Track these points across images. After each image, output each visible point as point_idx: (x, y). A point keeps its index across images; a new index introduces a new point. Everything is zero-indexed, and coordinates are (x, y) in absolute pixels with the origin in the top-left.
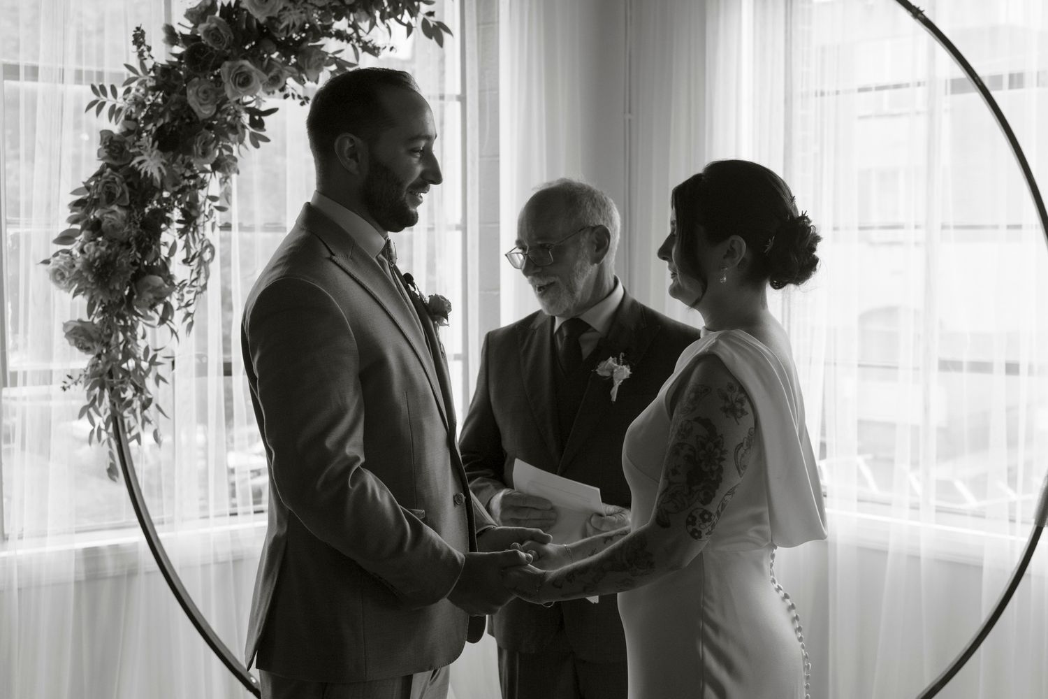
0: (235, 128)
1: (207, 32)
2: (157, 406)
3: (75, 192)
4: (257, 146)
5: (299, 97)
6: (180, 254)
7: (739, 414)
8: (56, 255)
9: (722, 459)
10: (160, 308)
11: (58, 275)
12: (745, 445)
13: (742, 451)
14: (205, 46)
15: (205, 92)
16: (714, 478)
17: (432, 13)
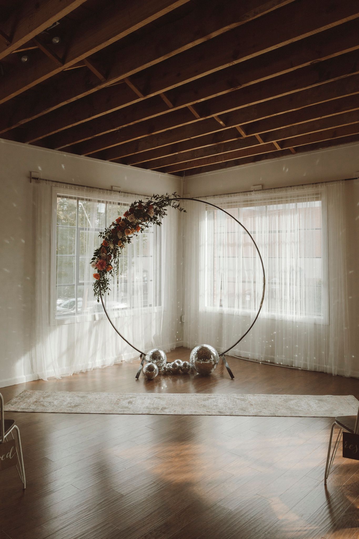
0: (125, 240)
1: (121, 224)
2: (109, 289)
3: (95, 251)
4: (129, 243)
5: (136, 235)
6: (113, 262)
8: (92, 262)
10: (110, 271)
11: (93, 265)
14: (121, 226)
15: (121, 234)
17: (158, 221)
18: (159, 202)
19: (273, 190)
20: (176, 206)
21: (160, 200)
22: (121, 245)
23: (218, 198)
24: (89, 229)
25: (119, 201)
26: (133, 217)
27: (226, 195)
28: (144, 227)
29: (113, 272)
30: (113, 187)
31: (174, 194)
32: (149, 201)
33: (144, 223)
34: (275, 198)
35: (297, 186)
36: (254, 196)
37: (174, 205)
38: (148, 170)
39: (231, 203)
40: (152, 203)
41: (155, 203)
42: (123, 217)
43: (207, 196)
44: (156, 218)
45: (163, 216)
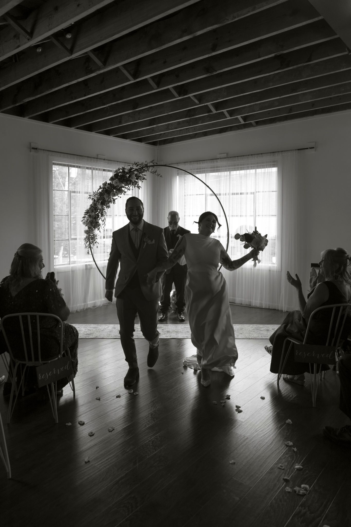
0: (111, 201)
1: (107, 187)
2: (98, 243)
3: (85, 211)
4: (114, 204)
5: (120, 197)
6: (101, 220)
8: (83, 220)
10: (98, 228)
11: (84, 223)
14: (107, 189)
15: (107, 196)
17: (138, 185)
18: (139, 169)
19: (236, 158)
20: (154, 172)
21: (140, 167)
22: (107, 206)
23: (189, 165)
24: (79, 192)
25: (104, 167)
26: (118, 182)
27: (195, 162)
28: (126, 190)
29: (100, 229)
30: (99, 155)
31: (152, 161)
32: (131, 167)
33: (127, 187)
34: (238, 165)
35: (257, 154)
36: (219, 163)
37: (152, 171)
38: (127, 140)
39: (200, 169)
40: (134, 170)
41: (136, 170)
42: (109, 182)
43: (179, 163)
44: (137, 182)
45: (143, 180)
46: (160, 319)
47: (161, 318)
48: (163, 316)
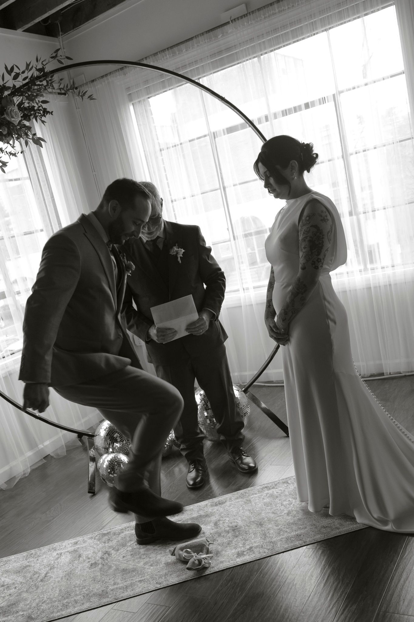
7: (326, 221)
9: (323, 238)
12: (330, 231)
13: (329, 234)
16: (321, 245)
17: (35, 134)
18: (24, 85)
20: (67, 86)
21: (25, 79)
31: (54, 55)
33: (3, 146)
34: (284, 27)
36: (232, 34)
37: (62, 87)
41: (16, 91)
44: (29, 128)
45: (43, 118)
46: (191, 482)
47: (194, 479)
48: (197, 471)
